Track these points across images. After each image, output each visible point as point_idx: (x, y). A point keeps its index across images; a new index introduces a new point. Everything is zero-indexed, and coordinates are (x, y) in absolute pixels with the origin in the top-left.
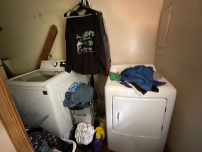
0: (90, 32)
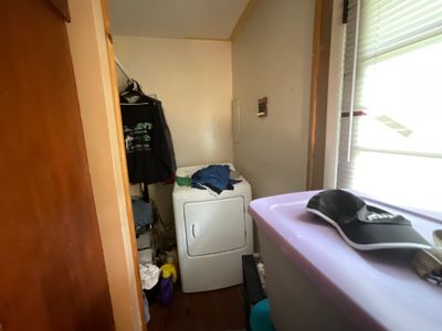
0: (146, 124)
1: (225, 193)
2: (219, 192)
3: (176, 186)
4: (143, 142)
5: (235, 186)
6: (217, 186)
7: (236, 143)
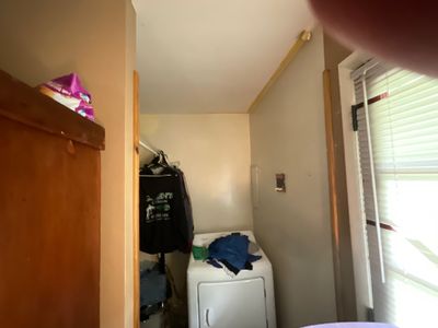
0: (168, 194)
1: (243, 273)
2: (236, 271)
3: (192, 260)
4: (163, 212)
5: (253, 264)
6: (234, 265)
7: (255, 209)
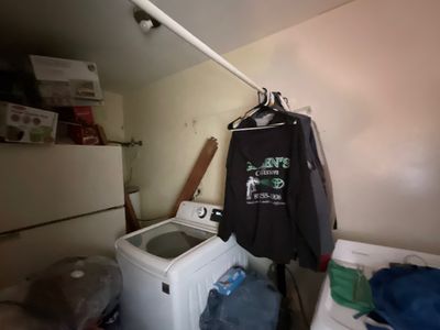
0: (279, 159)
4: (271, 191)
